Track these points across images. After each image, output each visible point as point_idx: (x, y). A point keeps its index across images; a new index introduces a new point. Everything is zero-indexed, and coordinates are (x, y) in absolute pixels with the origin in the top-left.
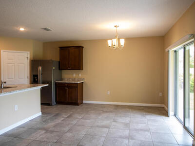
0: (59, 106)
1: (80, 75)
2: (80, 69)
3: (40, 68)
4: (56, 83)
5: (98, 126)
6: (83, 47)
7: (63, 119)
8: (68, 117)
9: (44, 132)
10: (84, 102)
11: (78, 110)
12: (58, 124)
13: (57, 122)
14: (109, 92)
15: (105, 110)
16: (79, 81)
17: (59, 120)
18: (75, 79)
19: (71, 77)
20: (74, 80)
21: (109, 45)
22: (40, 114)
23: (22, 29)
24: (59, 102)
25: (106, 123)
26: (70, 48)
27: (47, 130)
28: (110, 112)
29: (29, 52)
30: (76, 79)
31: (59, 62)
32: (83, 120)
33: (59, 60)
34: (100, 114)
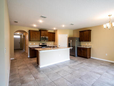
0: (79, 57)
1: (89, 44)
2: (89, 41)
3: (71, 41)
4: (77, 47)
5: (94, 72)
6: (91, 30)
7: (78, 63)
8: (80, 63)
9: (68, 67)
10: (91, 57)
11: (87, 61)
12: (75, 65)
13: (74, 65)
14: (107, 55)
15: (102, 64)
16: (88, 47)
17: (76, 64)
19: (85, 45)
20: (86, 46)
21: (104, 28)
23: (63, 26)
24: (78, 56)
25: (100, 71)
26: (84, 32)
27: (69, 67)
28: (105, 66)
29: (67, 35)
31: (79, 38)
32: (87, 67)
33: (79, 37)
34: (98, 66)
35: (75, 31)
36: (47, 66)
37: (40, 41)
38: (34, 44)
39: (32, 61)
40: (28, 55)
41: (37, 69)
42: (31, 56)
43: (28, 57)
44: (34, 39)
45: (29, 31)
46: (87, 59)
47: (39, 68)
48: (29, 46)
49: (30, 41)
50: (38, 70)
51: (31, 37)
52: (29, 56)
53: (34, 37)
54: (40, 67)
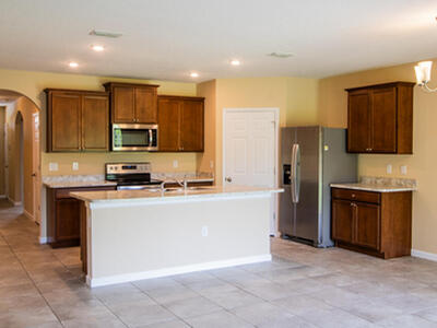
1: (405, 170)
3: (296, 147)
4: (333, 190)
18: (390, 179)
22: (268, 257)
23: (236, 63)
29: (277, 110)
30: (393, 181)
33: (346, 127)
35: (327, 82)
36: (131, 283)
37: (111, 150)
38: (75, 166)
39: (57, 259)
40: (38, 234)
41: (74, 290)
42: (56, 237)
43: (39, 245)
44: (74, 142)
45: (47, 91)
46: (380, 260)
47: (89, 287)
48: (47, 181)
49: (47, 151)
50: (78, 294)
51: (57, 130)
52: (43, 239)
53: (74, 125)
54: (92, 286)
